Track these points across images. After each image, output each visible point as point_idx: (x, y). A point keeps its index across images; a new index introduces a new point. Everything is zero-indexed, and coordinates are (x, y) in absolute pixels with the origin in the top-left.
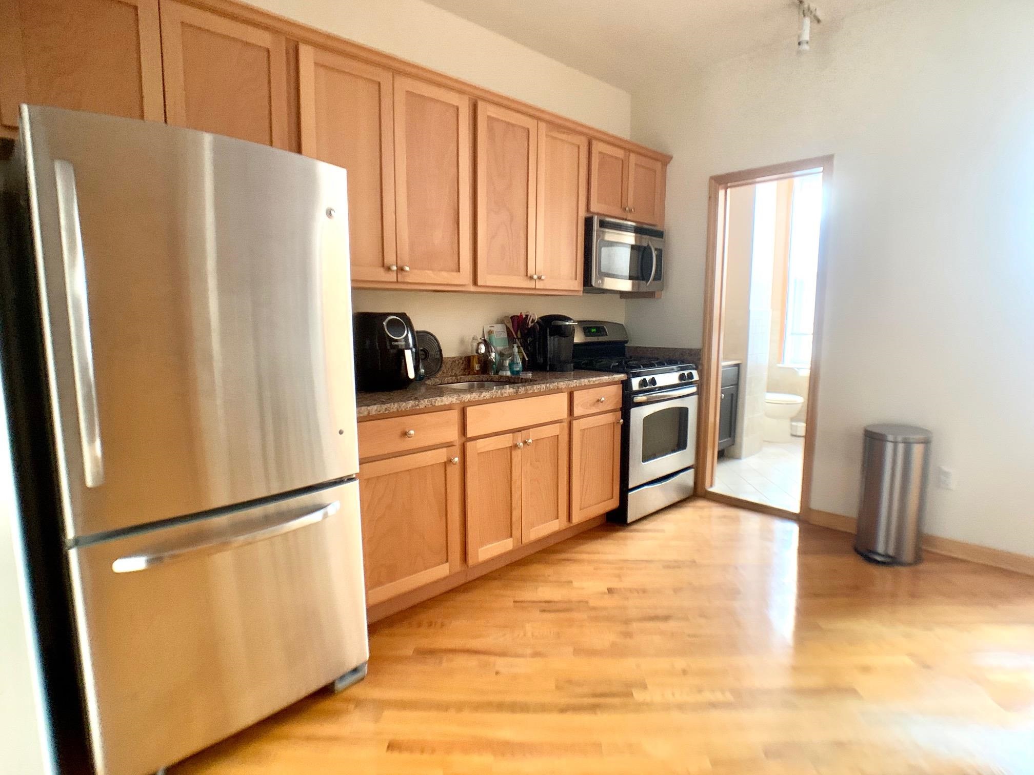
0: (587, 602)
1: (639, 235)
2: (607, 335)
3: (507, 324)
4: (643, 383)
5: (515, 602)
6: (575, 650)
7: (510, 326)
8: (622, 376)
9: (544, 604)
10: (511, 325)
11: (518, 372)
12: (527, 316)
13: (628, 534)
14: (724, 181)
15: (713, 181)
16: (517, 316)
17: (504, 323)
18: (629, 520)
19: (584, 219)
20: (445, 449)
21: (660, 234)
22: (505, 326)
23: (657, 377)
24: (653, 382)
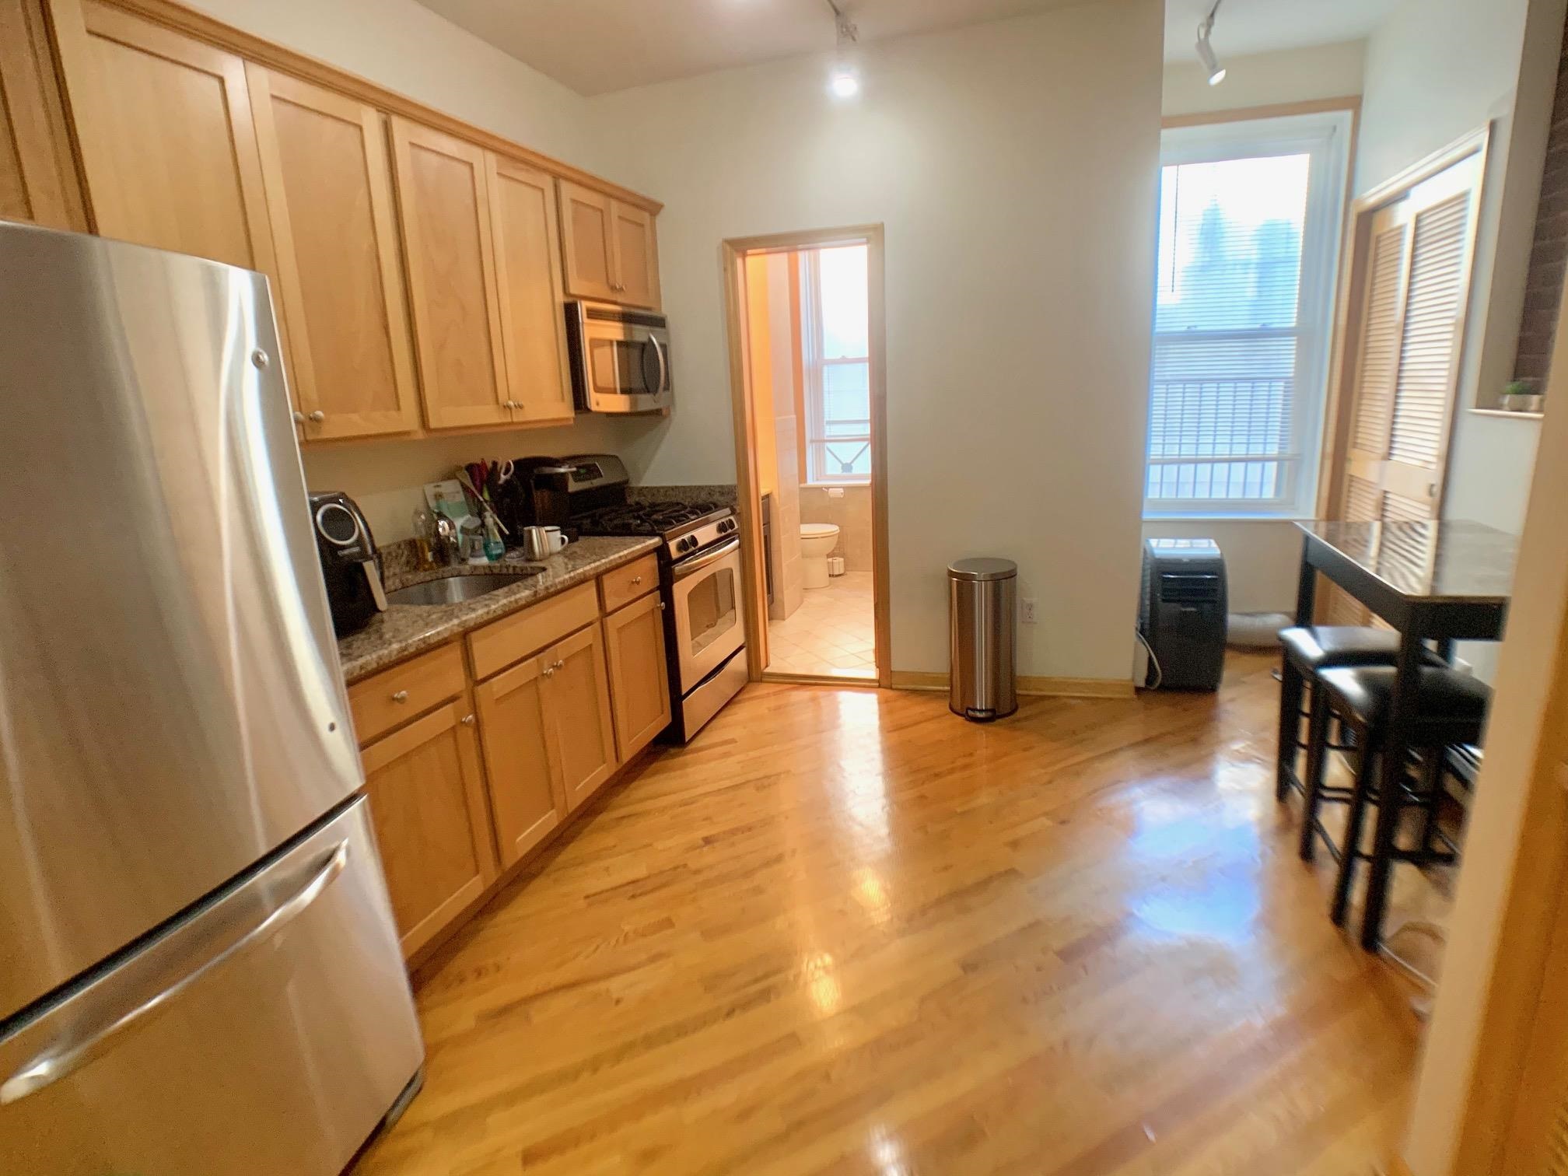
0: (685, 866)
1: (627, 325)
2: (602, 476)
3: (463, 480)
4: (682, 546)
5: (587, 897)
6: (702, 933)
7: (468, 483)
8: (655, 541)
9: (630, 888)
10: (470, 480)
11: (499, 556)
12: (495, 464)
13: (688, 757)
14: (740, 247)
15: (728, 248)
16: (478, 465)
17: (458, 478)
18: (687, 739)
19: (563, 305)
20: (449, 706)
21: (659, 323)
22: (458, 483)
23: (696, 533)
24: (694, 541)
